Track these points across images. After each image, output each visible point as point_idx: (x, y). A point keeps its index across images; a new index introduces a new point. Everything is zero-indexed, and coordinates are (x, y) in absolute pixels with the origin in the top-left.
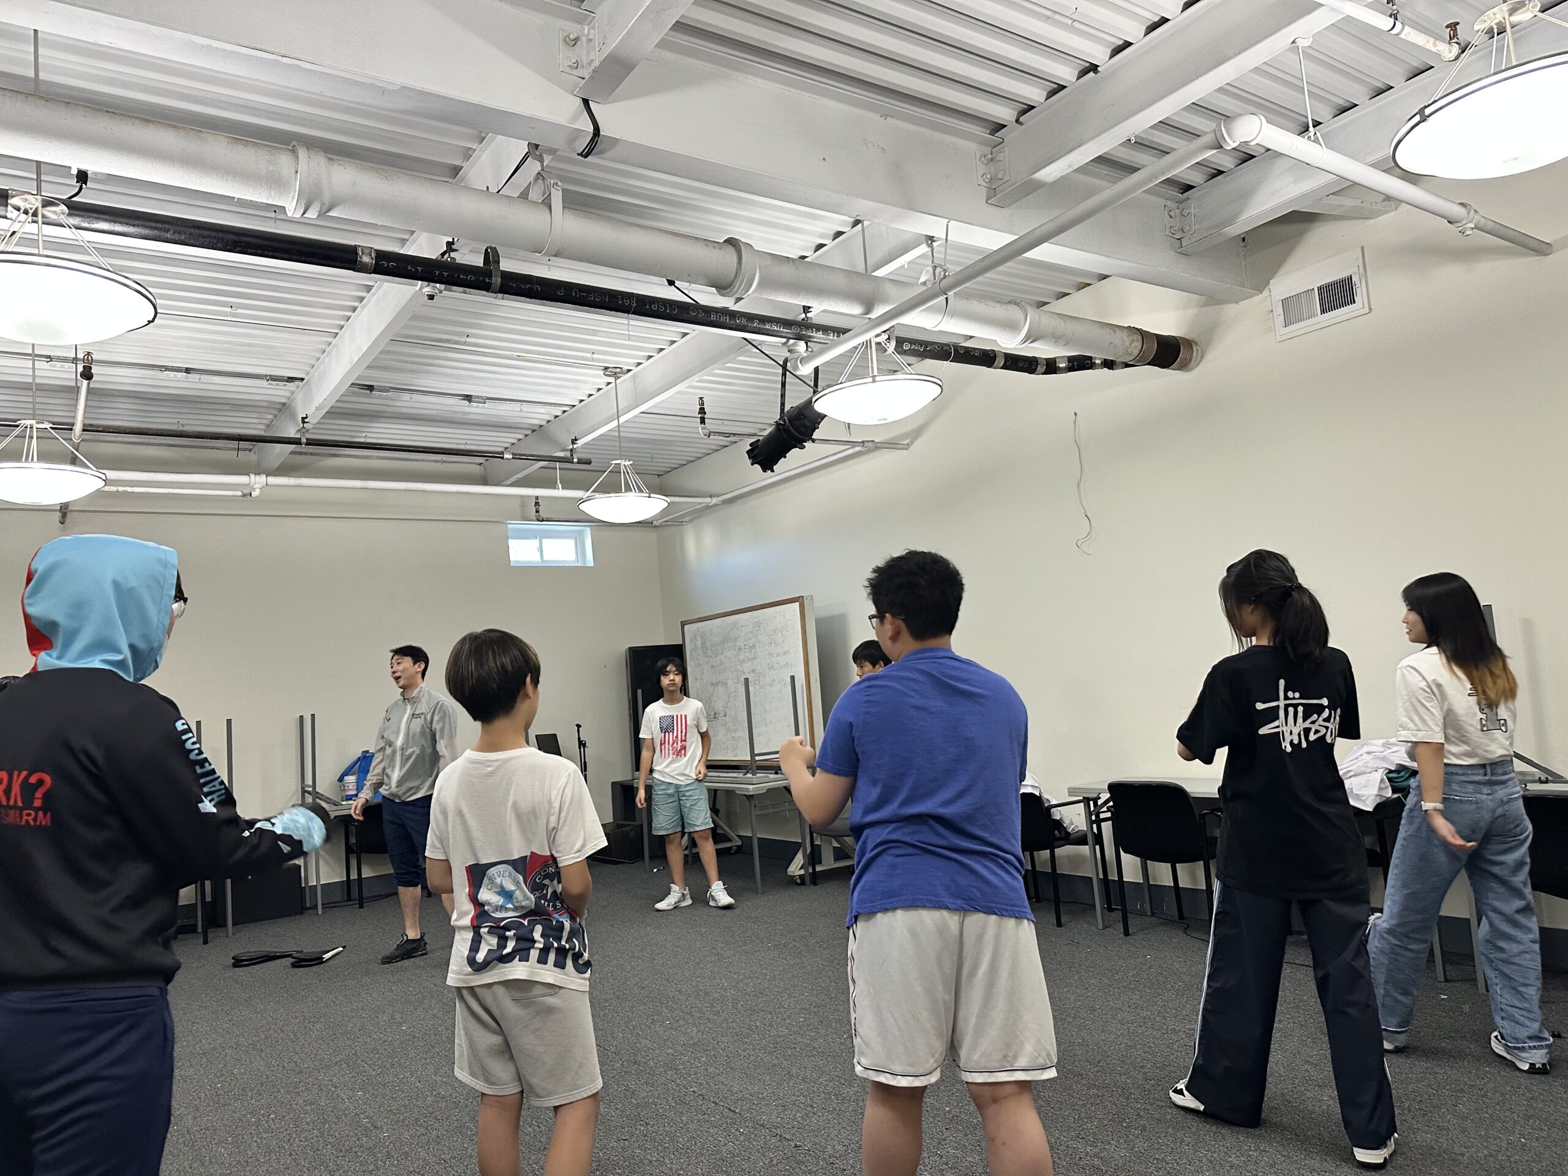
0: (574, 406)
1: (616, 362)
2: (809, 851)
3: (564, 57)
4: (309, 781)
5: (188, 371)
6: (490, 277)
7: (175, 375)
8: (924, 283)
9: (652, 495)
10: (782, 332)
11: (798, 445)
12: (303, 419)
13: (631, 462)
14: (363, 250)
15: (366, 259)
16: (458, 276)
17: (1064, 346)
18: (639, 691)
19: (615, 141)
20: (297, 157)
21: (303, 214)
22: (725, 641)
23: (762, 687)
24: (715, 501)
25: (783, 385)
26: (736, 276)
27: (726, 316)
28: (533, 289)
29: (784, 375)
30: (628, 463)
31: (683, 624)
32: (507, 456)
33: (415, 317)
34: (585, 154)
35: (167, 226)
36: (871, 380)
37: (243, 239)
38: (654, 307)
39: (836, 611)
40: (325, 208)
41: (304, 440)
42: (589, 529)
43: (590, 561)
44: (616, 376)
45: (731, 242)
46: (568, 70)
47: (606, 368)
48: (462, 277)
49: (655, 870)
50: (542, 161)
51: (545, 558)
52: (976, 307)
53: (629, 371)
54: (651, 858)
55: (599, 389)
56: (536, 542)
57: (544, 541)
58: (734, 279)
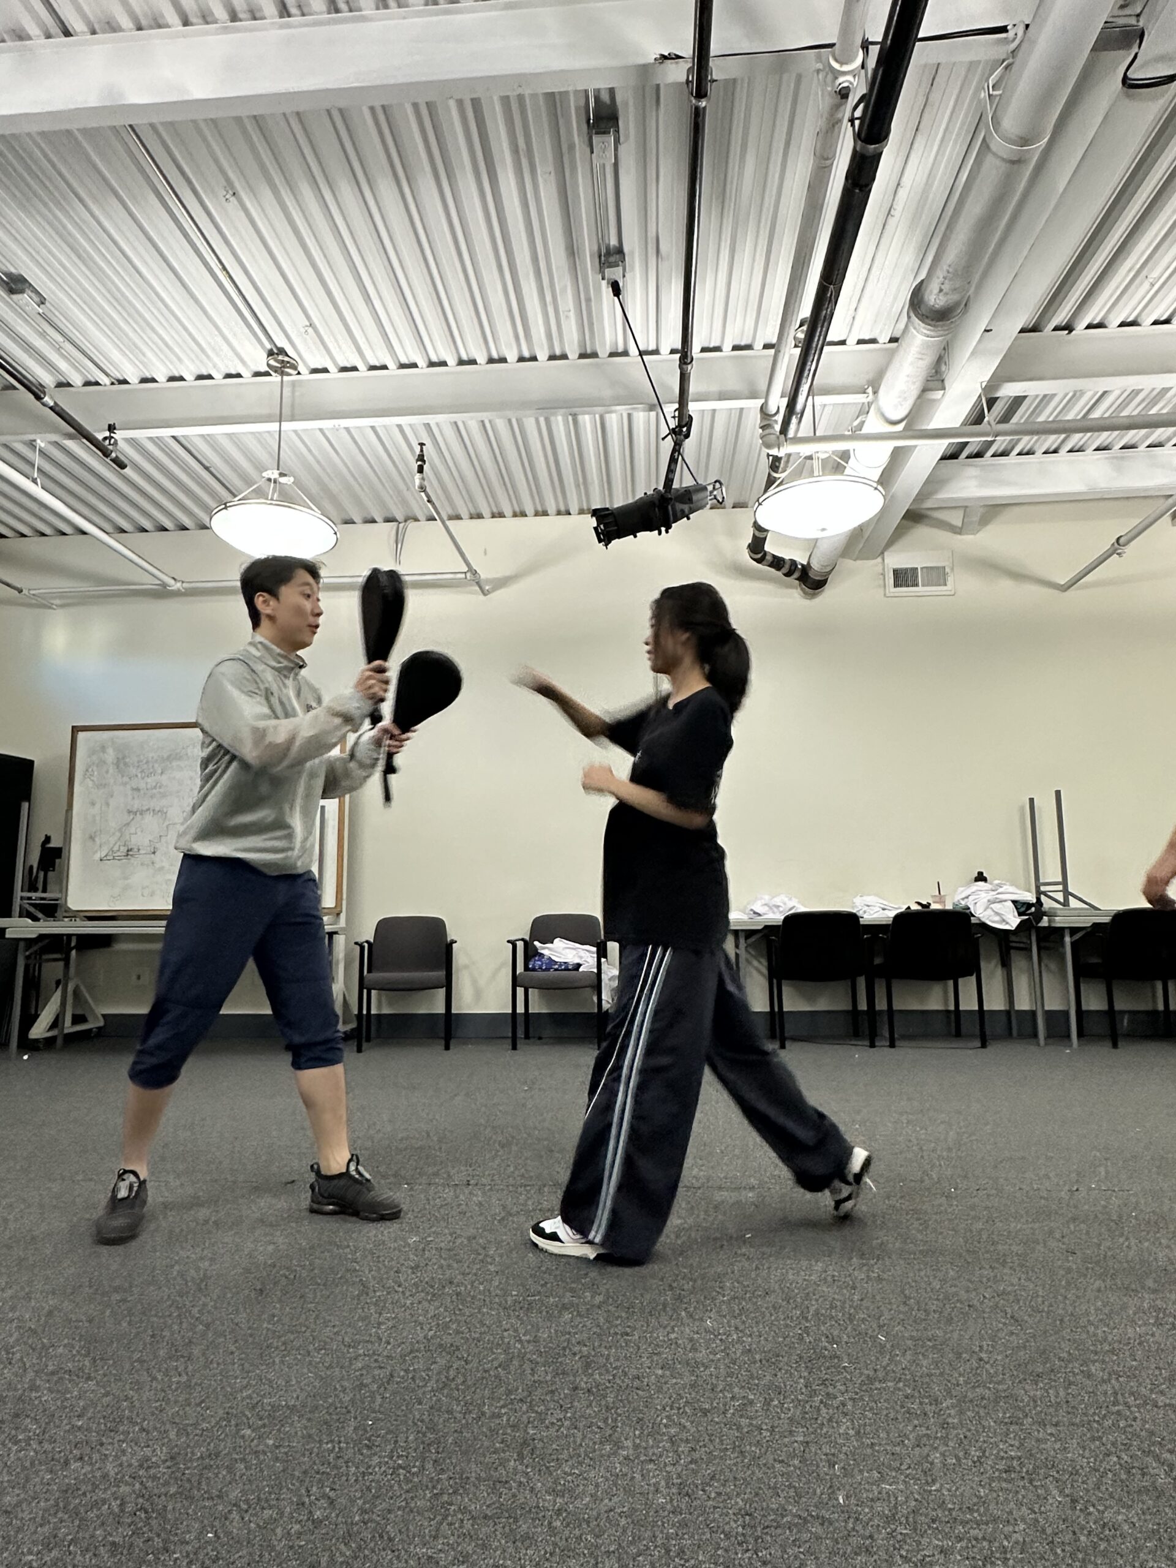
31: (78, 731)
32: (48, 400)
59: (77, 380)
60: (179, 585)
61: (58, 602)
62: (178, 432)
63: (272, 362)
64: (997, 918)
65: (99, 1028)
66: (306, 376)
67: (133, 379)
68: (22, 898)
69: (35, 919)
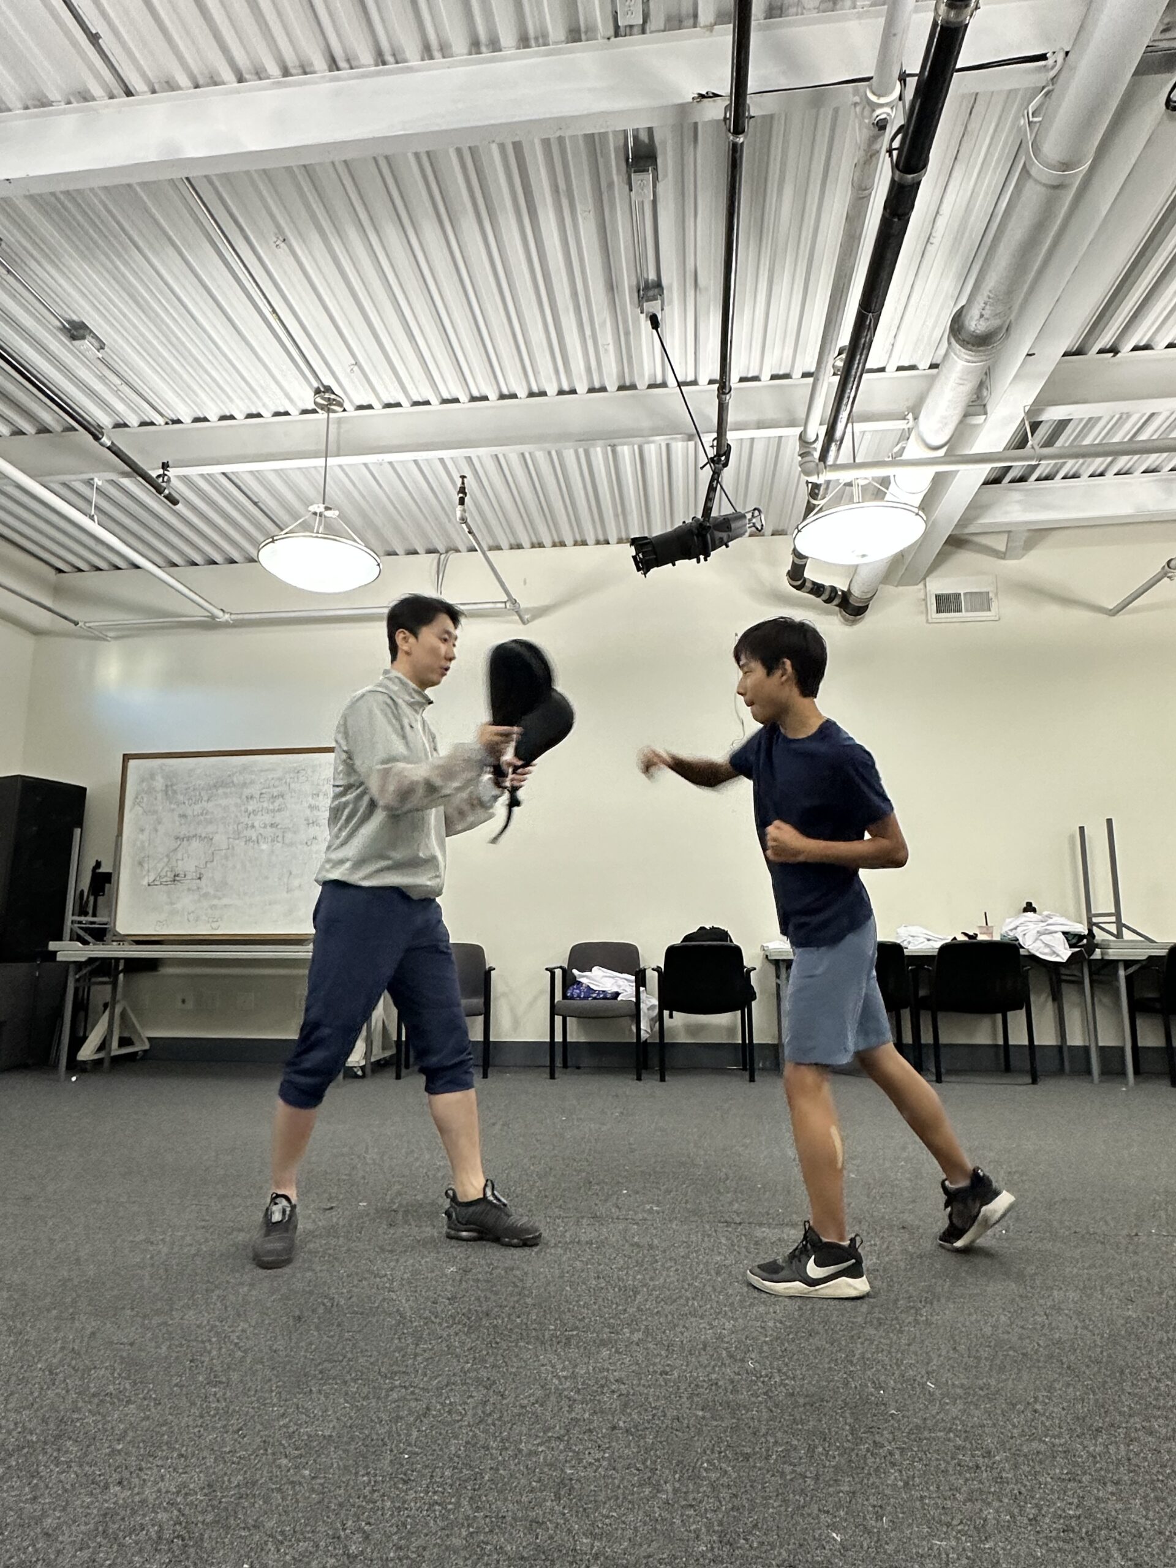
22: (222, 783)
31: (129, 758)
32: (106, 441)
59: (133, 421)
60: (227, 616)
61: (111, 634)
62: (228, 468)
63: (319, 400)
64: (1047, 950)
65: (145, 1051)
66: (351, 412)
67: (187, 419)
68: (73, 922)
69: (85, 942)
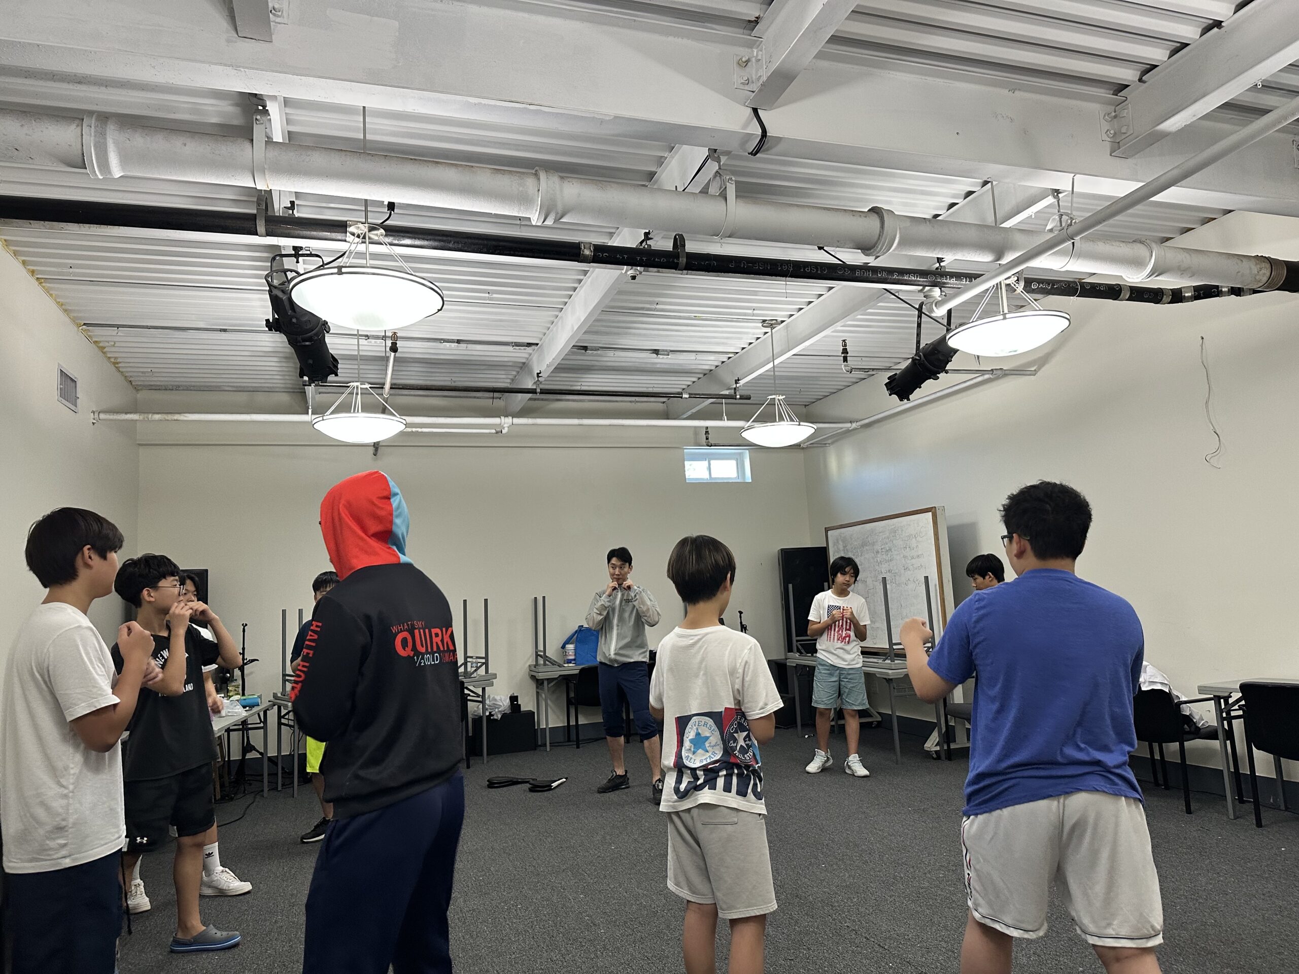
0: (737, 353)
1: (772, 316)
2: (944, 730)
3: (738, 76)
4: (541, 648)
5: (459, 341)
6: (678, 258)
7: (450, 345)
8: (1051, 230)
9: (801, 423)
10: (919, 281)
11: (932, 377)
12: (538, 374)
13: (784, 397)
14: (584, 246)
15: (587, 252)
16: (654, 260)
17: (1191, 277)
18: (790, 586)
19: (779, 139)
20: (539, 179)
21: (543, 222)
22: (864, 545)
23: (899, 585)
24: (854, 425)
25: (919, 325)
26: (879, 238)
27: (869, 272)
28: (710, 265)
29: (920, 317)
30: (781, 397)
31: (827, 530)
32: (685, 396)
33: (620, 292)
34: (754, 153)
35: (449, 238)
36: (1001, 317)
37: (501, 243)
38: (808, 270)
39: (966, 520)
40: (559, 216)
41: (538, 390)
42: (747, 451)
43: (748, 478)
44: (772, 326)
45: (875, 210)
46: (742, 87)
47: (764, 321)
48: (657, 260)
49: (806, 736)
50: (719, 162)
51: (713, 476)
52: (1102, 247)
53: (783, 322)
54: (802, 725)
55: (758, 338)
56: (706, 463)
57: (712, 462)
58: (877, 241)
61: (829, 441)
